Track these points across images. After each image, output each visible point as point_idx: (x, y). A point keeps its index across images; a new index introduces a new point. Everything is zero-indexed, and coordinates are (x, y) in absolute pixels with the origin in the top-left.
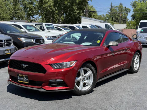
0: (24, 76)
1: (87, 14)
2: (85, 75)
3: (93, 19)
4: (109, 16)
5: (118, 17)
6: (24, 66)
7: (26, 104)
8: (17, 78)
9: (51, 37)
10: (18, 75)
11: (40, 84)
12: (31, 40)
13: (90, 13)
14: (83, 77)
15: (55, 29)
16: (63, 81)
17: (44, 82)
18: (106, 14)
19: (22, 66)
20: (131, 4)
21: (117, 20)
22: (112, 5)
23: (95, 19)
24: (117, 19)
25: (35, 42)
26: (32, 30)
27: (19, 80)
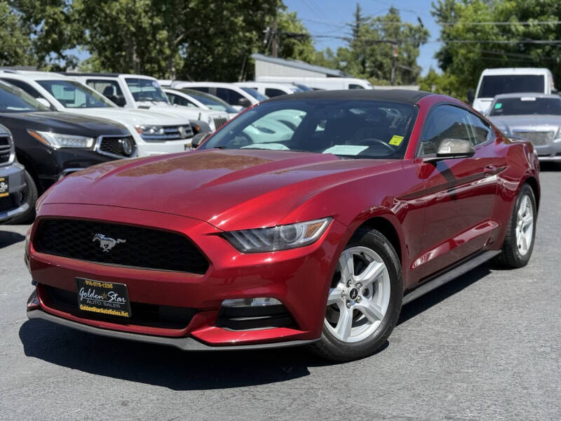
0: (110, 285)
1: (277, 46)
2: (357, 278)
3: (300, 63)
4: (349, 55)
5: (384, 61)
6: (107, 243)
7: (124, 404)
8: (77, 296)
9: (158, 128)
10: (81, 284)
11: (180, 319)
12: (86, 142)
13: (286, 41)
14: (352, 287)
15: (165, 101)
16: (279, 303)
17: (197, 311)
18: (340, 49)
19: (98, 243)
20: (434, 10)
21: (379, 73)
22: (360, 13)
23: (306, 66)
24: (380, 66)
25: (102, 148)
26: (72, 102)
27: (84, 302)
